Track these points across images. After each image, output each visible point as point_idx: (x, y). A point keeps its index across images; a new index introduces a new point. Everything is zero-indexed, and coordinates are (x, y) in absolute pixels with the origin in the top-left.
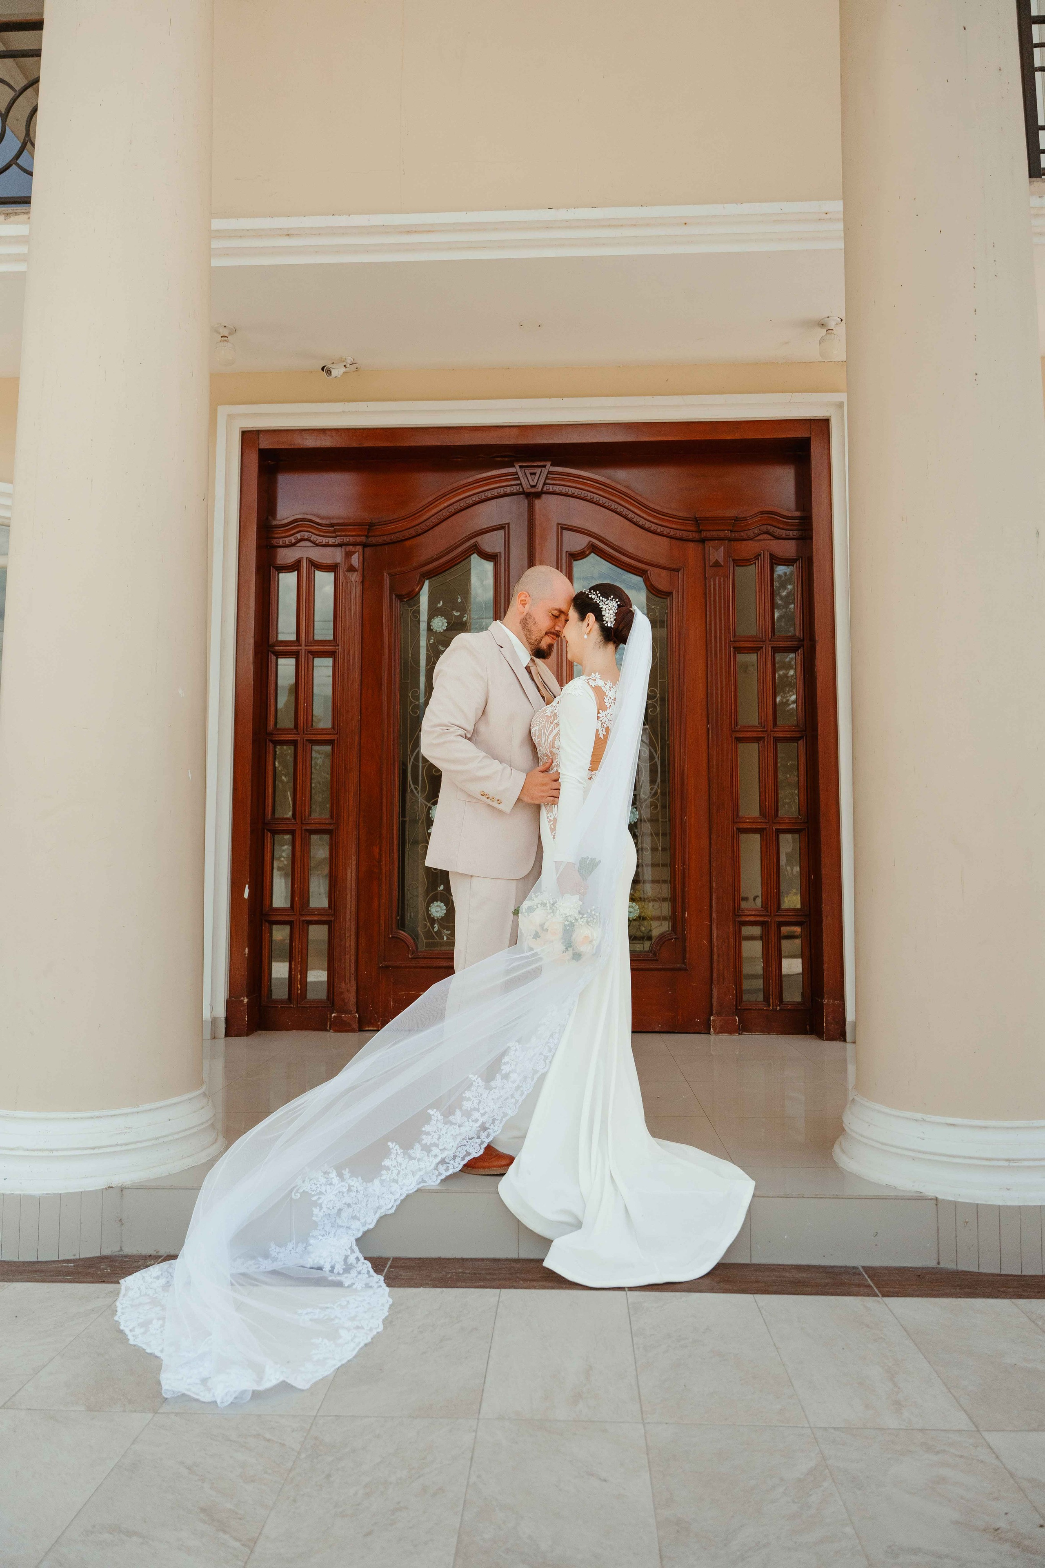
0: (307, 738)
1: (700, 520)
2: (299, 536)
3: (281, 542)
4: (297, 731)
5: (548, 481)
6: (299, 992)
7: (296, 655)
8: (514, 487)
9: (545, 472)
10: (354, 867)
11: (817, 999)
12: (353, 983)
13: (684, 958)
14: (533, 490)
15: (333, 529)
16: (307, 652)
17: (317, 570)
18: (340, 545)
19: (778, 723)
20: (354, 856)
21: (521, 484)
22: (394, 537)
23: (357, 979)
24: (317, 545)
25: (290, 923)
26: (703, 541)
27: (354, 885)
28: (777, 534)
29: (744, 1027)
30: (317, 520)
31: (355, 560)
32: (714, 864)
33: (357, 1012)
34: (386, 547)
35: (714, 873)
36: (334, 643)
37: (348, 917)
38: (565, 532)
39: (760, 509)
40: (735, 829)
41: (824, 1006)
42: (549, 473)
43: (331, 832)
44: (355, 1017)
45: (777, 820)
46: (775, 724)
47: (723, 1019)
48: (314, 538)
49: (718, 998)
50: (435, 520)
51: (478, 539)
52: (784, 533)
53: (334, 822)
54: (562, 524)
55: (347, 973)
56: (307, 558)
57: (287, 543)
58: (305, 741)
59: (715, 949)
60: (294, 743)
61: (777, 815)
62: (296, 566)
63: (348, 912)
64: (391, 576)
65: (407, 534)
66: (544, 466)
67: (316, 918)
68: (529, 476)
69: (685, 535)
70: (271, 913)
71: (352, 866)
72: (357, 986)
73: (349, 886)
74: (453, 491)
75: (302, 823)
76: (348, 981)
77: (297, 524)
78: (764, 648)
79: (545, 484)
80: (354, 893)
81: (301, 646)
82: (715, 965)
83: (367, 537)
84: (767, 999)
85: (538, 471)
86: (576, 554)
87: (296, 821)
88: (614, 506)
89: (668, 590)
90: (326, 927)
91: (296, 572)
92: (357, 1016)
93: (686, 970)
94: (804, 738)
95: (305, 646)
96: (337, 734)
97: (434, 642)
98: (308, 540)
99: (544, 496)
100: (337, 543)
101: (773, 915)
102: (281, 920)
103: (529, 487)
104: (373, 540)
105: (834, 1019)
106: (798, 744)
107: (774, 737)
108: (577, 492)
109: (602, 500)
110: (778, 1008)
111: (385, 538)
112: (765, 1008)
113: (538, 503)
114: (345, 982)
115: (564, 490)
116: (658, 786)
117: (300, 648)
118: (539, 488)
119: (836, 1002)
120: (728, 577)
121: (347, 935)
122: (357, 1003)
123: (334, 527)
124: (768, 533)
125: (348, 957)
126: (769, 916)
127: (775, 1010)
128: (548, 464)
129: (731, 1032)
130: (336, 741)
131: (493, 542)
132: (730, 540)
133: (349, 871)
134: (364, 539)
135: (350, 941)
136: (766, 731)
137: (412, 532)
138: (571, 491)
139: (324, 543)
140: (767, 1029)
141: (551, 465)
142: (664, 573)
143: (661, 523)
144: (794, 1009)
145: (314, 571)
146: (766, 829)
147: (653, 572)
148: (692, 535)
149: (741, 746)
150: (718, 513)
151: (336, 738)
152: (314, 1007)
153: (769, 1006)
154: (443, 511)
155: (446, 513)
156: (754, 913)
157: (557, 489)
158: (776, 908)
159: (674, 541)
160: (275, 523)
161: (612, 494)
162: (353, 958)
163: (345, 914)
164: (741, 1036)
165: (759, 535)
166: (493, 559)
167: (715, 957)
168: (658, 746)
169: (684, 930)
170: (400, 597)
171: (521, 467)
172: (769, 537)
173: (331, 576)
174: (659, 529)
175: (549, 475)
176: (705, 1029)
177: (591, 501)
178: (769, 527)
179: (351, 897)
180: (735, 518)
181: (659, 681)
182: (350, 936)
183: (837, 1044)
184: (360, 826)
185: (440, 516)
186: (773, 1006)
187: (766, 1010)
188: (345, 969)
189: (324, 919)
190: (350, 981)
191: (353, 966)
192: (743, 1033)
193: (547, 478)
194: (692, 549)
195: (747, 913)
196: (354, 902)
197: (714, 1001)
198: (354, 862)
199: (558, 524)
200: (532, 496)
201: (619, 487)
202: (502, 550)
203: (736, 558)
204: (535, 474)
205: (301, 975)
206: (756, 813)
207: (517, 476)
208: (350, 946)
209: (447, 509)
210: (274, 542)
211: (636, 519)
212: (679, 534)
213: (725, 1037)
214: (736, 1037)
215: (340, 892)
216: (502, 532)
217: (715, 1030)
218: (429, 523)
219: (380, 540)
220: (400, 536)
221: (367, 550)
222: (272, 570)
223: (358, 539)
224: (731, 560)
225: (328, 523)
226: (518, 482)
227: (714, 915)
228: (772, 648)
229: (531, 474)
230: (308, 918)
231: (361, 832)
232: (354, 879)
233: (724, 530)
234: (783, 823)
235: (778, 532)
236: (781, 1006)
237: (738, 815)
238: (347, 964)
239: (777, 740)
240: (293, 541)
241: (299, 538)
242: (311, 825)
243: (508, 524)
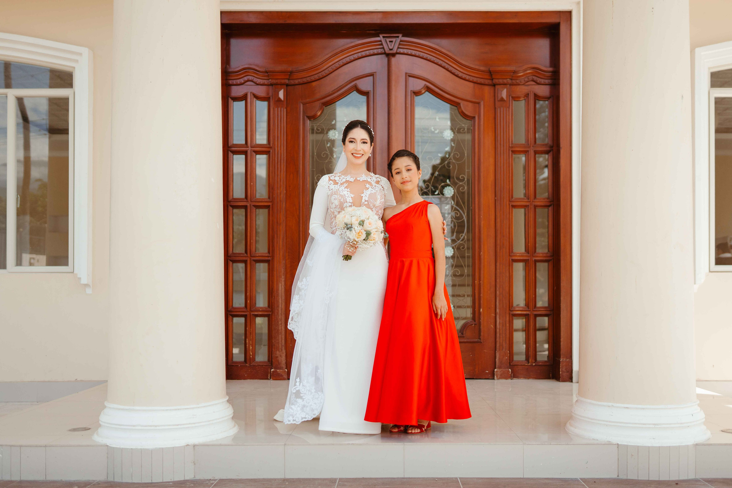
0: (253, 204)
1: (492, 72)
2: (246, 78)
3: (234, 82)
4: (247, 200)
5: (400, 46)
6: (251, 357)
7: (245, 153)
8: (379, 50)
9: (398, 40)
10: (283, 283)
11: (557, 358)
12: (284, 351)
13: (480, 335)
14: (391, 52)
15: (266, 74)
16: (252, 151)
17: (257, 100)
18: (272, 85)
19: (537, 196)
20: (283, 276)
21: (383, 48)
22: (305, 80)
23: (286, 349)
24: (258, 84)
25: (245, 316)
26: (494, 85)
27: (283, 294)
28: (538, 81)
29: (514, 375)
30: (258, 69)
31: (281, 94)
32: (498, 280)
33: (286, 368)
34: (300, 86)
35: (498, 286)
36: (269, 146)
37: (280, 312)
38: (411, 79)
39: (530, 66)
40: (511, 260)
41: (561, 362)
42: (401, 41)
43: (269, 261)
44: (285, 371)
45: (536, 255)
46: (535, 197)
47: (501, 371)
48: (255, 80)
49: (499, 359)
50: (330, 69)
51: (357, 82)
52: (542, 81)
53: (271, 255)
54: (409, 73)
55: (280, 345)
56: (251, 93)
57: (239, 83)
58: (252, 206)
59: (498, 330)
60: (245, 207)
61: (535, 251)
62: (244, 98)
63: (280, 309)
64: (304, 104)
65: (313, 78)
66: (398, 37)
67: (260, 313)
68: (388, 43)
69: (482, 81)
70: (233, 310)
71: (282, 282)
72: (286, 353)
73: (280, 294)
74: (342, 51)
75: (251, 256)
76: (280, 350)
77: (246, 70)
78: (529, 152)
79: (398, 48)
80: (283, 298)
81: (248, 147)
82: (498, 339)
83: (289, 79)
84: (527, 359)
85: (394, 40)
86: (418, 92)
87: (247, 254)
88: (440, 62)
89: (472, 115)
90: (266, 319)
91: (244, 102)
92: (287, 371)
93: (481, 342)
94: (552, 206)
95: (251, 147)
96: (271, 202)
97: (330, 146)
98: (252, 81)
99: (397, 56)
100: (269, 83)
101: (532, 310)
102: (240, 315)
103: (388, 50)
104: (292, 82)
105: (566, 369)
106: (548, 209)
107: (534, 205)
108: (417, 53)
109: (433, 59)
110: (534, 364)
111: (299, 80)
112: (526, 364)
113: (393, 60)
114: (279, 351)
115: (410, 52)
116: (465, 234)
117: (247, 148)
118: (394, 51)
119: (568, 360)
120: (509, 108)
121: (280, 323)
122: (286, 363)
123: (268, 73)
124: (533, 81)
125: (280, 336)
126: (530, 311)
127: (532, 365)
128: (400, 35)
129: (506, 378)
130: (271, 206)
131: (365, 84)
132: (510, 85)
133: (280, 285)
134: (287, 81)
135: (281, 327)
136: (530, 201)
137: (316, 77)
138: (414, 52)
139: (261, 83)
140: (528, 376)
141: (403, 36)
142: (470, 104)
143: (468, 73)
144: (543, 365)
145: (256, 101)
146: (528, 260)
147: (463, 104)
148: (487, 82)
149: (514, 210)
150: (503, 68)
151: (271, 205)
152: (260, 366)
153: (529, 363)
154: (336, 64)
155: (337, 65)
156: (521, 309)
157: (406, 51)
158: (534, 306)
159: (476, 85)
160: (230, 70)
161: (439, 55)
162: (283, 337)
163: (278, 310)
164: (512, 380)
165: (528, 82)
166: (366, 94)
167: (498, 335)
168: (465, 209)
169: (479, 319)
170: (309, 118)
171: (384, 37)
172: (533, 83)
173: (265, 104)
174: (468, 77)
175: (401, 43)
176: (492, 376)
177: (426, 59)
178: (534, 77)
179: (282, 300)
180: (513, 71)
181: (466, 170)
182: (281, 324)
183: (568, 384)
184: (287, 258)
185: (334, 67)
186: (531, 363)
187: (527, 365)
188: (278, 343)
189: (266, 313)
190: (282, 350)
191: (283, 341)
192: (514, 379)
193: (400, 44)
194: (487, 91)
195: (517, 309)
196: (283, 304)
197: (497, 360)
198: (283, 280)
199: (406, 73)
200: (389, 55)
201: (443, 50)
202: (372, 90)
203: (514, 96)
204: (392, 42)
205: (252, 347)
206: (523, 250)
207: (380, 43)
208: (281, 329)
209: (338, 63)
210: (231, 82)
211: (454, 70)
212: (479, 81)
213: (503, 381)
214: (509, 381)
215: (275, 297)
216: (371, 77)
217: (497, 377)
218: (327, 72)
219: (297, 82)
220: (308, 79)
221: (289, 87)
222: (230, 100)
223: (283, 81)
224: (510, 97)
225: (264, 70)
226: (381, 47)
227: (498, 311)
228: (534, 151)
229: (390, 42)
230: (256, 313)
231: (287, 262)
232: (283, 290)
233: (507, 79)
234: (539, 256)
235: (539, 80)
236: (536, 363)
237: (512, 252)
238: (280, 340)
239: (535, 207)
240: (243, 82)
241: (246, 79)
242: (256, 257)
243: (375, 72)
